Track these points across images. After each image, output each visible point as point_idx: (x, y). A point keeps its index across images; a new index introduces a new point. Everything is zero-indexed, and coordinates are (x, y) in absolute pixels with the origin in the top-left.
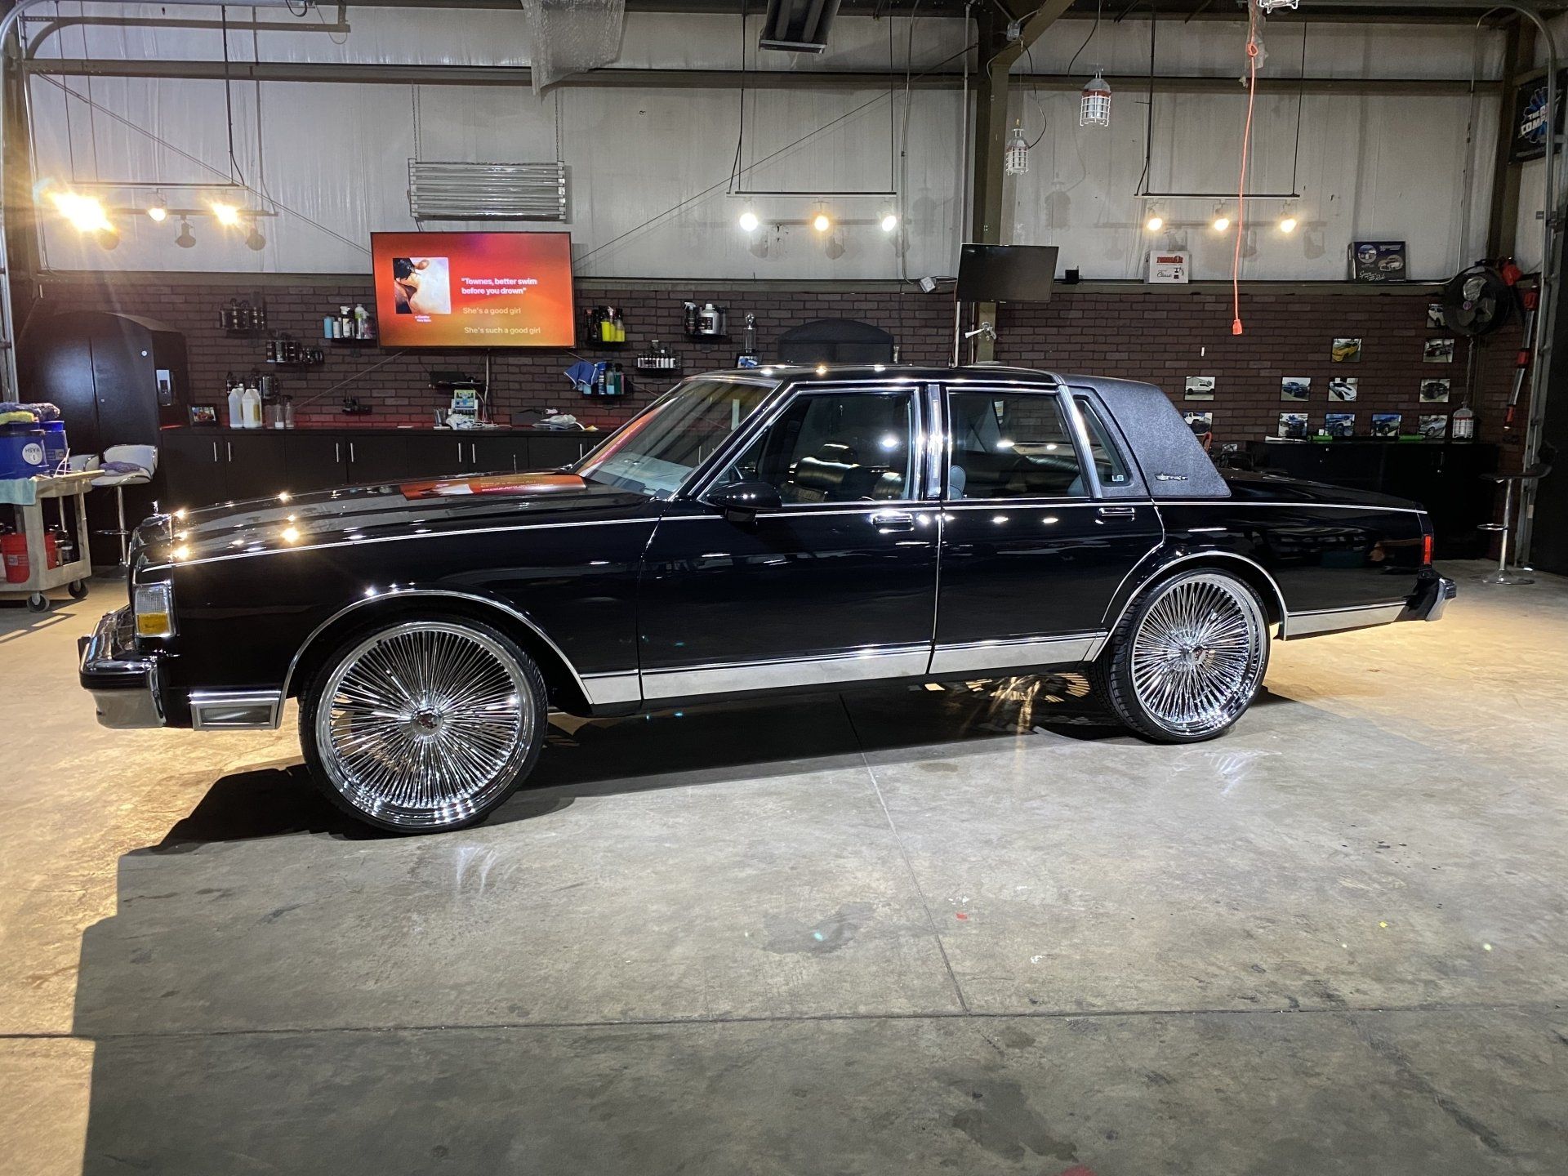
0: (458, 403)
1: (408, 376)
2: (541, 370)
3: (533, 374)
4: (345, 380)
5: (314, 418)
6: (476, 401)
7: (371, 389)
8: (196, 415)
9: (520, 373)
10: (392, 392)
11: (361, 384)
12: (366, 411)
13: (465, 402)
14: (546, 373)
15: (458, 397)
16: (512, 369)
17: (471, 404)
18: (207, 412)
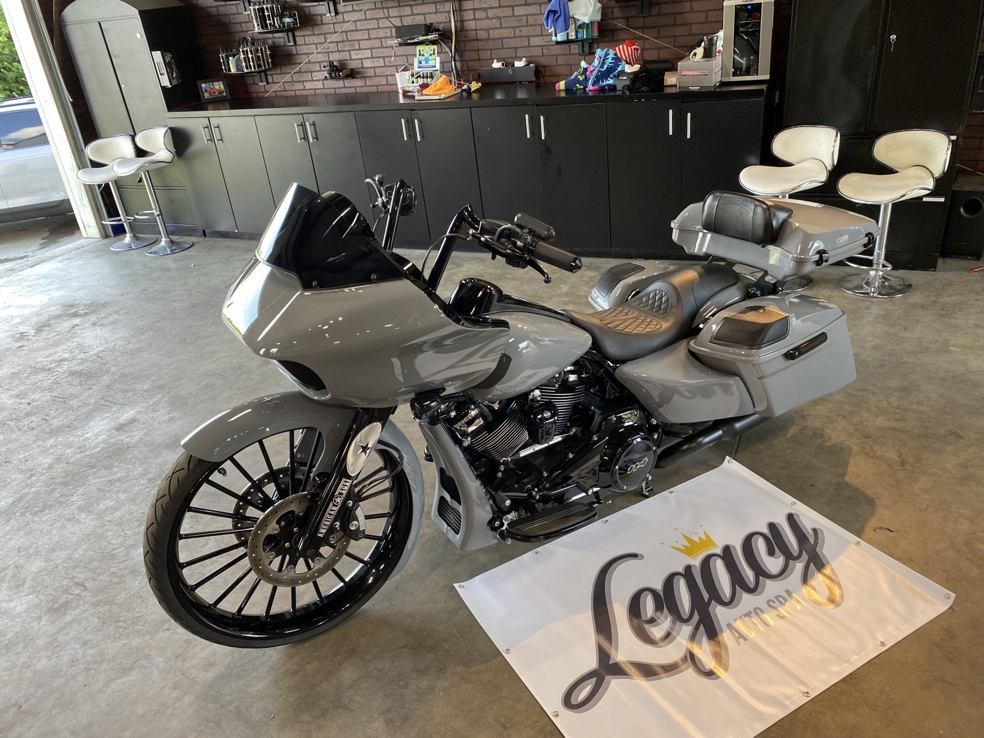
0: (420, 63)
1: (381, 34)
2: (509, 12)
3: (499, 18)
4: (326, 42)
5: (308, 85)
6: (438, 59)
7: (349, 51)
8: (206, 91)
9: (487, 18)
10: (368, 53)
11: (340, 46)
12: (353, 74)
13: (427, 60)
14: (513, 15)
15: (420, 55)
16: (479, 14)
17: (431, 63)
18: (217, 87)
